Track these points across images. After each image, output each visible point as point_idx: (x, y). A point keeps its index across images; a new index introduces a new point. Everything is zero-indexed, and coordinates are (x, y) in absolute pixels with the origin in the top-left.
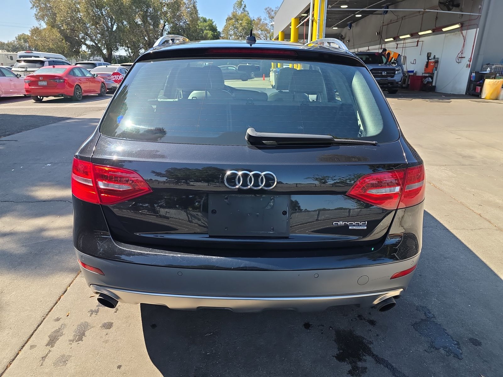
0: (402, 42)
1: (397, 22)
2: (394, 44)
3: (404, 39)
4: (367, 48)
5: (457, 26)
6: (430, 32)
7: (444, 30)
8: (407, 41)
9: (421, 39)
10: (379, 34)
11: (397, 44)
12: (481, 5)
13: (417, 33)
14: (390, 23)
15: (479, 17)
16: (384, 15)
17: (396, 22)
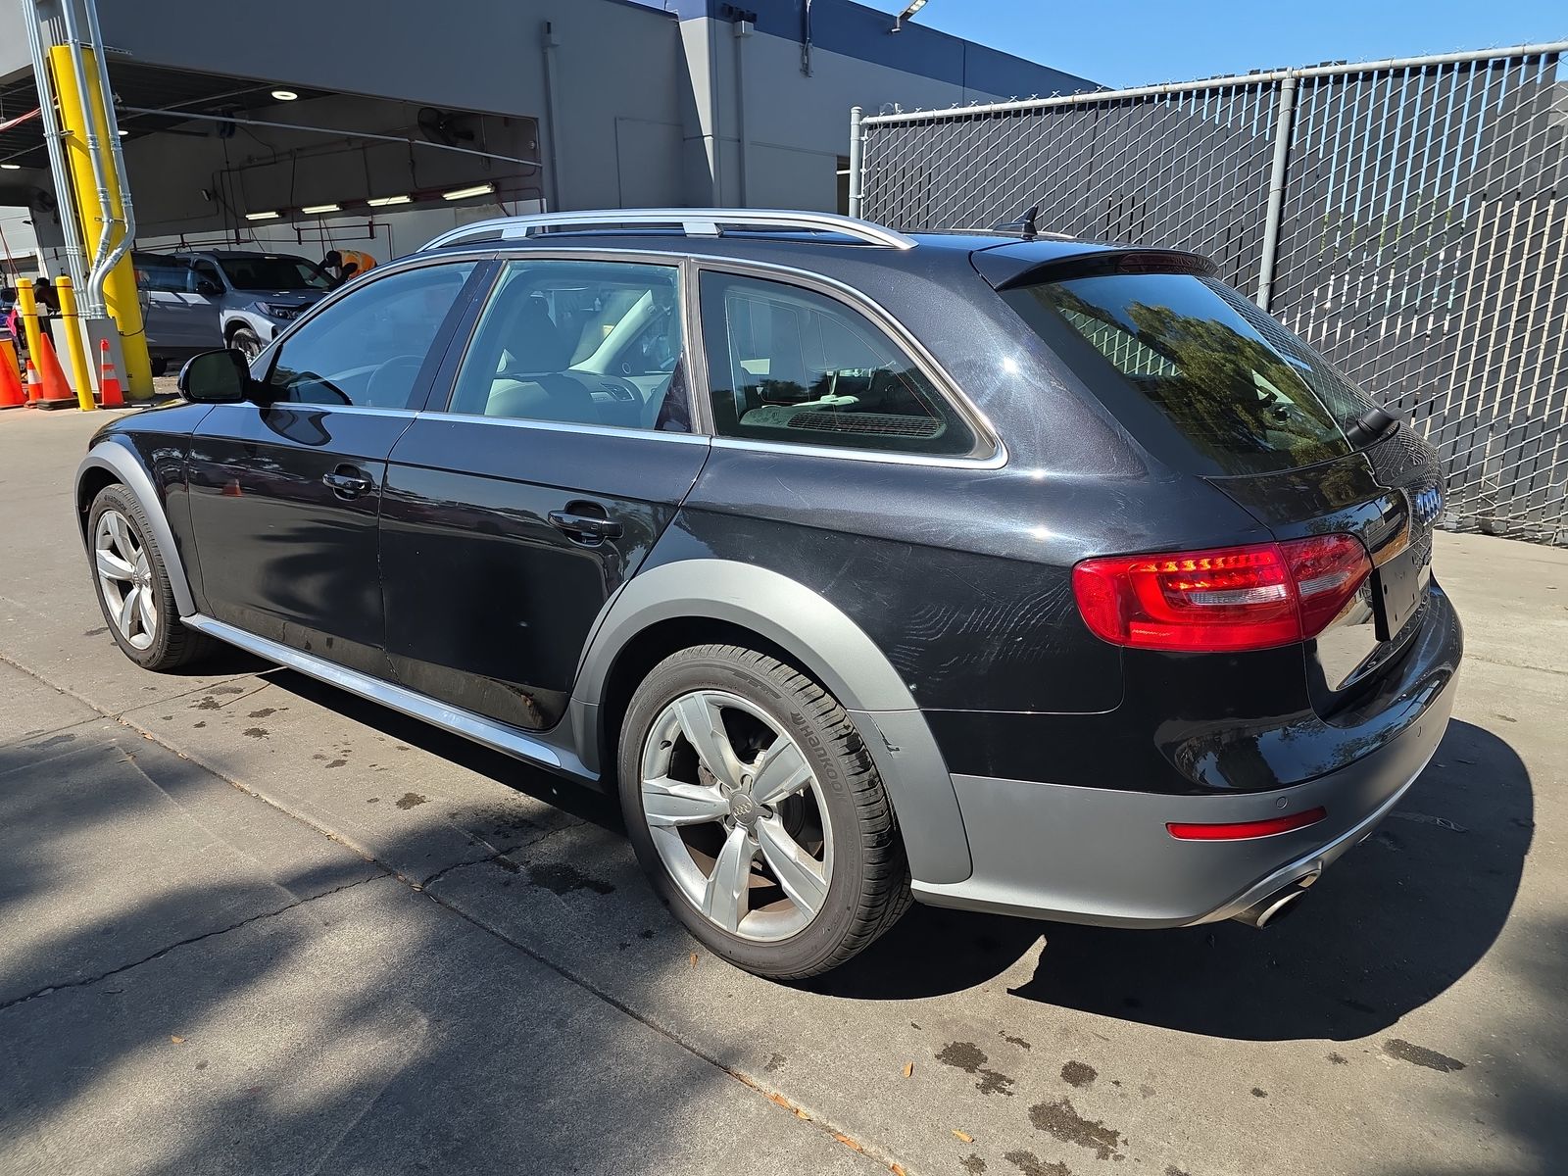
0: (315, 224)
1: (275, 162)
2: (285, 230)
3: (320, 216)
4: (177, 239)
5: (485, 190)
6: (404, 199)
7: (449, 196)
8: (330, 222)
9: (379, 219)
10: (213, 195)
11: (299, 230)
12: (535, 142)
13: (365, 201)
14: (248, 165)
15: (538, 170)
16: (224, 138)
17: (271, 163)
